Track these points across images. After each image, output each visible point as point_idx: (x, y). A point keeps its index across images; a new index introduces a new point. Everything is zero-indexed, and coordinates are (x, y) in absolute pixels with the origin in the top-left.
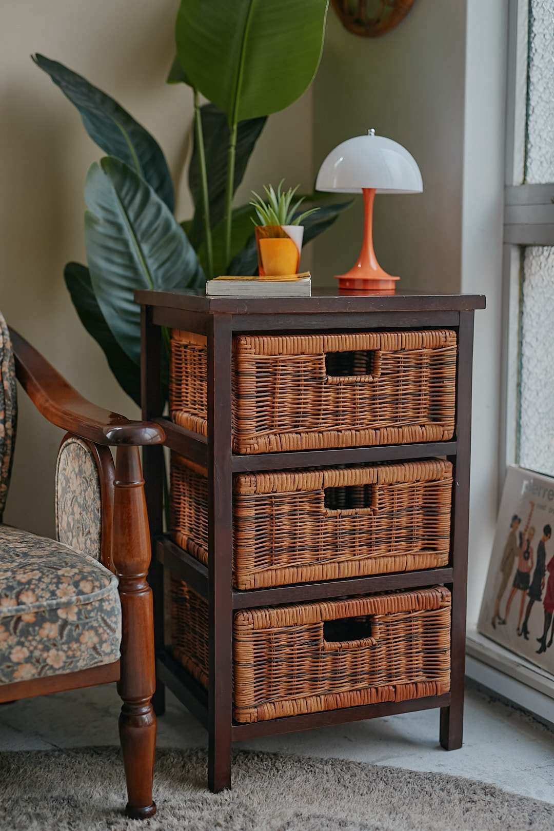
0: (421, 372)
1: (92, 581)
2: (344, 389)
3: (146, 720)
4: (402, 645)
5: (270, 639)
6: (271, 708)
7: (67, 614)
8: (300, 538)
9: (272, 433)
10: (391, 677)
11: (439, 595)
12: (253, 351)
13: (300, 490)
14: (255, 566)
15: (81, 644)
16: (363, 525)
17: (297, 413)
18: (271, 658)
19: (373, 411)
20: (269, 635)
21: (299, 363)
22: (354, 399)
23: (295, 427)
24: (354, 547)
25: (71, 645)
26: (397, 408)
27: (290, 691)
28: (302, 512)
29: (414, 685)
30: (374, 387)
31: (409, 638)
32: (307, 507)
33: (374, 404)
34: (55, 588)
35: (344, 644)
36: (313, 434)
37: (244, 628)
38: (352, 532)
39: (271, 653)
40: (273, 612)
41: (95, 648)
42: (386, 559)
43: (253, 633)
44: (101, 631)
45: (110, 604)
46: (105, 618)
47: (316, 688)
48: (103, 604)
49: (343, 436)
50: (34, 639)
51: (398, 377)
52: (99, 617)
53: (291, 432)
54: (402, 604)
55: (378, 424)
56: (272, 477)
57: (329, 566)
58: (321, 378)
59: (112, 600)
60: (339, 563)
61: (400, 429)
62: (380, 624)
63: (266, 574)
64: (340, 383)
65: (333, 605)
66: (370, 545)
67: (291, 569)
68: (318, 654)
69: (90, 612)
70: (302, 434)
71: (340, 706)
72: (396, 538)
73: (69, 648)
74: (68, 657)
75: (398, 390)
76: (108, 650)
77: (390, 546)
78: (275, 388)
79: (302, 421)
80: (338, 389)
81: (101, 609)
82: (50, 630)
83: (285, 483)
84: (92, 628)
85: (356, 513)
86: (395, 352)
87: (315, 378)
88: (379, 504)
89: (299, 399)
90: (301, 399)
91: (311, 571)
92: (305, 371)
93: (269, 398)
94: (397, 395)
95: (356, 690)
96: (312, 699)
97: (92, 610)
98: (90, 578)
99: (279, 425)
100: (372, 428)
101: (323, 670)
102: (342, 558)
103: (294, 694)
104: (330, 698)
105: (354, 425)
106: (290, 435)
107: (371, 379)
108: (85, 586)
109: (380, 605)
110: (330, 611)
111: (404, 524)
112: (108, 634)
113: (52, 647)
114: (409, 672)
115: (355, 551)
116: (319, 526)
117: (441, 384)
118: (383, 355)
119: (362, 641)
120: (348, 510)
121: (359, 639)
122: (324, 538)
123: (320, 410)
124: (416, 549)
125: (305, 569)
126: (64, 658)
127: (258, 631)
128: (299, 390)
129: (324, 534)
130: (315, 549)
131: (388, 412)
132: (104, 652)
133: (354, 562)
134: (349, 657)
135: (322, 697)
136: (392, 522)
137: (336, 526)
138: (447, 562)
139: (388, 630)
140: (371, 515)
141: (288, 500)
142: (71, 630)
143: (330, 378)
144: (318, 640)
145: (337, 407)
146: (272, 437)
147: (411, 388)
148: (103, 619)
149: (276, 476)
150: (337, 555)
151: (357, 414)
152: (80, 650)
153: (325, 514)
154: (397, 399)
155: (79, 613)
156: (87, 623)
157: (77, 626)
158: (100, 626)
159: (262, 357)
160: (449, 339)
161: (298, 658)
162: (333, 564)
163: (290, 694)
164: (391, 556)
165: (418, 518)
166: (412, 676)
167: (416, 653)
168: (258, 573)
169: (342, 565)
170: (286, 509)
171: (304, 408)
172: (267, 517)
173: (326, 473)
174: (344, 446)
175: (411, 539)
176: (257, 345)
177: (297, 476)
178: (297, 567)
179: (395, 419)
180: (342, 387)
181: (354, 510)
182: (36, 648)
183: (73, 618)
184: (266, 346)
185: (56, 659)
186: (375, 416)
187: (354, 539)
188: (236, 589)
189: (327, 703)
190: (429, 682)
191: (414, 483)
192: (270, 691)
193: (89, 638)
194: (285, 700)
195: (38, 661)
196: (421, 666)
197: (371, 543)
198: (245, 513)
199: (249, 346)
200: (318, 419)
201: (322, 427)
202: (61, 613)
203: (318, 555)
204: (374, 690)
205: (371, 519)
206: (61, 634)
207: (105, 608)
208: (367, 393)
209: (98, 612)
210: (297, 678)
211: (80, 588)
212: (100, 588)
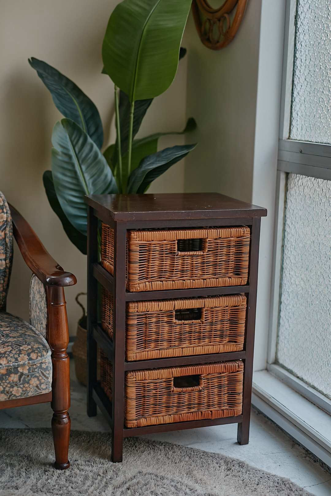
0: (230, 250)
1: (36, 353)
2: (187, 259)
4: (216, 390)
5: (144, 386)
6: (145, 420)
7: (23, 370)
8: (161, 335)
9: (147, 281)
10: (209, 407)
11: (237, 365)
12: (138, 239)
13: (162, 311)
14: (137, 349)
15: (30, 384)
16: (196, 329)
17: (161, 271)
18: (145, 396)
19: (203, 270)
20: (144, 384)
21: (163, 245)
22: (193, 264)
23: (160, 278)
24: (191, 340)
25: (24, 385)
26: (216, 269)
27: (155, 412)
28: (163, 322)
29: (222, 411)
30: (204, 257)
31: (220, 387)
32: (166, 319)
33: (203, 266)
34: (18, 357)
35: (184, 389)
36: (169, 282)
37: (130, 380)
38: (190, 332)
39: (145, 393)
40: (147, 372)
41: (37, 386)
42: (208, 347)
43: (136, 383)
44: (41, 378)
45: (45, 365)
46: (43, 372)
47: (169, 411)
49: (186, 283)
50: (5, 382)
51: (217, 252)
52: (40, 371)
53: (158, 281)
54: (216, 369)
55: (205, 277)
56: (146, 303)
57: (177, 349)
58: (175, 253)
59: (47, 363)
60: (182, 348)
61: (217, 279)
62: (204, 379)
63: (142, 353)
64: (185, 255)
65: (179, 369)
66: (199, 339)
67: (156, 351)
68: (170, 394)
69: (35, 369)
70: (164, 282)
71: (181, 420)
72: (214, 336)
73: (24, 386)
74: (23, 391)
75: (217, 259)
76: (44, 387)
77: (211, 340)
78: (149, 258)
79: (164, 275)
80: (184, 259)
81: (41, 367)
82: (14, 378)
83: (154, 307)
84: (36, 376)
85: (192, 323)
86: (216, 239)
87: (171, 253)
88: (205, 318)
89: (162, 264)
91: (167, 352)
92: (166, 249)
93: (146, 263)
94: (216, 262)
95: (191, 413)
96: (166, 416)
97: (36, 368)
98: (36, 351)
99: (151, 277)
100: (202, 279)
101: (173, 402)
102: (184, 346)
103: (157, 414)
104: (176, 416)
105: (192, 277)
106: (157, 282)
107: (202, 253)
108: (33, 356)
109: (204, 370)
110: (177, 372)
111: (219, 328)
112: (44, 380)
113: (15, 386)
114: (219, 404)
115: (191, 342)
116: (172, 329)
117: (241, 256)
118: (209, 241)
119: (194, 388)
120: (188, 321)
121: (192, 387)
122: (174, 335)
123: (173, 269)
124: (225, 342)
125: (163, 351)
126: (21, 391)
127: (138, 382)
128: (163, 259)
129: (175, 333)
130: (169, 341)
131: (211, 270)
132: (42, 388)
133: (190, 348)
134: (187, 396)
135: (172, 416)
136: (212, 328)
137: (181, 329)
138: (242, 349)
139: (208, 382)
140: (200, 324)
141: (155, 315)
142: (25, 378)
143: (179, 253)
144: (170, 387)
145: (183, 268)
146: (147, 283)
147: (224, 258)
149: (149, 303)
150: (181, 344)
151: (194, 272)
152: (30, 387)
153: (175, 323)
154: (216, 264)
155: (29, 369)
156: (33, 374)
157: (28, 376)
158: (40, 376)
159: (142, 242)
160: (246, 232)
161: (159, 395)
162: (179, 349)
163: (155, 414)
164: (211, 345)
165: (227, 325)
166: (221, 406)
167: (224, 394)
168: (138, 353)
169: (184, 349)
170: (154, 320)
171: (165, 268)
172: (143, 324)
173: (176, 302)
174: (186, 288)
175: (223, 336)
176: (140, 236)
177: (160, 303)
178: (159, 350)
179: (215, 274)
180: (186, 257)
181: (191, 321)
182: (6, 386)
183: (26, 372)
184: (145, 237)
185: (17, 392)
186: (204, 273)
187: (191, 336)
188: (127, 361)
189: (174, 419)
190: (230, 410)
191: (225, 307)
192: (144, 412)
193: (34, 382)
194: (152, 417)
195: (8, 392)
196: (226, 401)
197: (200, 338)
198: (131, 322)
199: (136, 237)
200: (173, 274)
201: (174, 278)
202: (20, 369)
203: (171, 344)
204: (200, 413)
205: (201, 326)
206: (20, 380)
207: (43, 367)
208: (200, 260)
209: (39, 369)
210: (159, 405)
211: (30, 357)
212: (41, 356)
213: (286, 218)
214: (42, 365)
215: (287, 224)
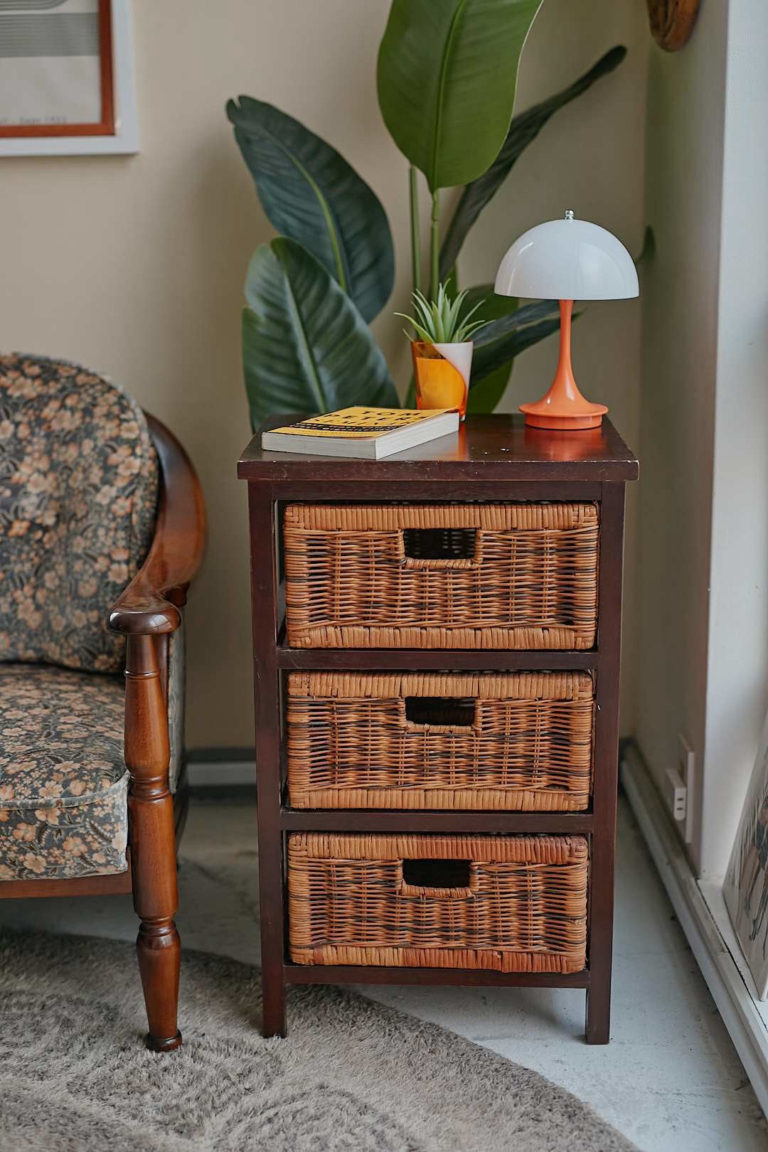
0: (543, 560)
2: (430, 576)
3: (164, 943)
4: (513, 903)
5: (330, 871)
6: (332, 952)
7: (47, 816)
8: (372, 755)
9: (332, 625)
10: (496, 941)
11: (566, 847)
12: (302, 525)
13: (370, 697)
14: (311, 782)
15: (64, 850)
16: (461, 747)
17: (367, 602)
18: (331, 894)
19: (472, 605)
20: (329, 866)
21: (367, 541)
22: (446, 590)
23: (364, 619)
24: (449, 773)
25: (51, 851)
26: (508, 604)
27: (358, 936)
28: (375, 723)
29: (530, 956)
30: (474, 575)
31: (523, 895)
32: (382, 718)
33: (474, 597)
34: (40, 786)
35: (430, 891)
36: (386, 630)
37: (295, 853)
38: (446, 754)
39: (331, 888)
40: (335, 840)
41: (82, 857)
42: (493, 793)
43: (310, 862)
44: (89, 839)
45: (103, 810)
46: (96, 825)
47: (393, 939)
48: (94, 809)
49: (428, 635)
50: (7, 840)
51: (510, 564)
52: (88, 824)
53: (358, 625)
54: (511, 851)
55: (479, 623)
56: (330, 677)
57: (412, 792)
58: (397, 561)
59: (107, 805)
60: (426, 790)
61: (511, 632)
62: (480, 874)
63: (325, 794)
64: (425, 568)
65: (415, 840)
66: (470, 773)
67: (360, 791)
68: (395, 898)
69: (75, 817)
70: (372, 629)
71: (424, 964)
72: (509, 767)
73: (50, 854)
74: (49, 863)
75: (509, 581)
76: (102, 861)
77: (501, 778)
78: (334, 571)
79: (373, 613)
80: (422, 576)
81: (90, 815)
82: (26, 832)
83: (351, 687)
84: (78, 834)
85: (451, 732)
86: (505, 532)
87: (390, 560)
88: (484, 723)
89: (369, 586)
90: (371, 586)
91: (386, 795)
92: (376, 551)
93: (326, 582)
94: (508, 587)
95: (449, 949)
96: (387, 949)
97: (80, 815)
98: (86, 778)
99: (342, 616)
100: (470, 628)
101: (401, 918)
102: (430, 785)
103: (363, 940)
104: (411, 953)
105: (446, 621)
106: (356, 629)
107: (469, 565)
108: (76, 787)
109: (478, 850)
110: (410, 847)
111: (522, 752)
112: (99, 843)
113: (29, 850)
114: (523, 937)
115: (449, 778)
116: (398, 743)
117: (572, 577)
118: (485, 535)
119: (453, 890)
120: (439, 727)
121: (450, 888)
122: (406, 758)
123: (396, 600)
124: (537, 785)
125: (377, 793)
126: (45, 864)
127: (313, 860)
128: (369, 575)
129: (406, 752)
130: (393, 770)
131: (495, 609)
132: (96, 862)
133: (446, 792)
134: (436, 908)
135: (401, 949)
136: (503, 748)
137: (423, 745)
138: (586, 807)
139: (493, 882)
140: (472, 736)
141: (354, 707)
142: (51, 835)
143: (410, 561)
144: (393, 881)
145: (422, 598)
146: (330, 630)
147: (529, 579)
148: (92, 826)
149: (336, 677)
150: (423, 780)
151: (449, 609)
152: (64, 857)
153: (405, 729)
154: (508, 593)
155: (61, 817)
156: (72, 829)
157: (59, 831)
158: (88, 834)
159: (314, 532)
160: (582, 518)
161: (368, 898)
162: (417, 792)
163: (359, 940)
164: (501, 790)
165: (543, 746)
166: (527, 944)
167: (535, 915)
168: (316, 791)
169: (430, 793)
170: (352, 717)
171: (375, 597)
172: (326, 725)
173: (405, 679)
174: (429, 647)
175: (532, 771)
176: (307, 517)
177: (364, 679)
178: (368, 789)
179: (505, 617)
180: (428, 573)
181: (448, 727)
182: (9, 849)
183: (54, 821)
184: (319, 519)
185: (35, 863)
186: (476, 612)
187: (448, 763)
188: (286, 807)
189: (405, 958)
190: (551, 955)
191: (536, 700)
192: (332, 932)
193: (74, 846)
194: (352, 946)
195: (13, 863)
196: (541, 932)
197: (472, 770)
198: (294, 718)
199: (296, 519)
200: (395, 612)
201: (399, 622)
202: (40, 815)
203: (398, 777)
204: (471, 952)
205: (473, 740)
206: (39, 838)
207: (96, 814)
208: (464, 582)
209: (85, 818)
210: (368, 922)
211: (68, 788)
212: (94, 790)
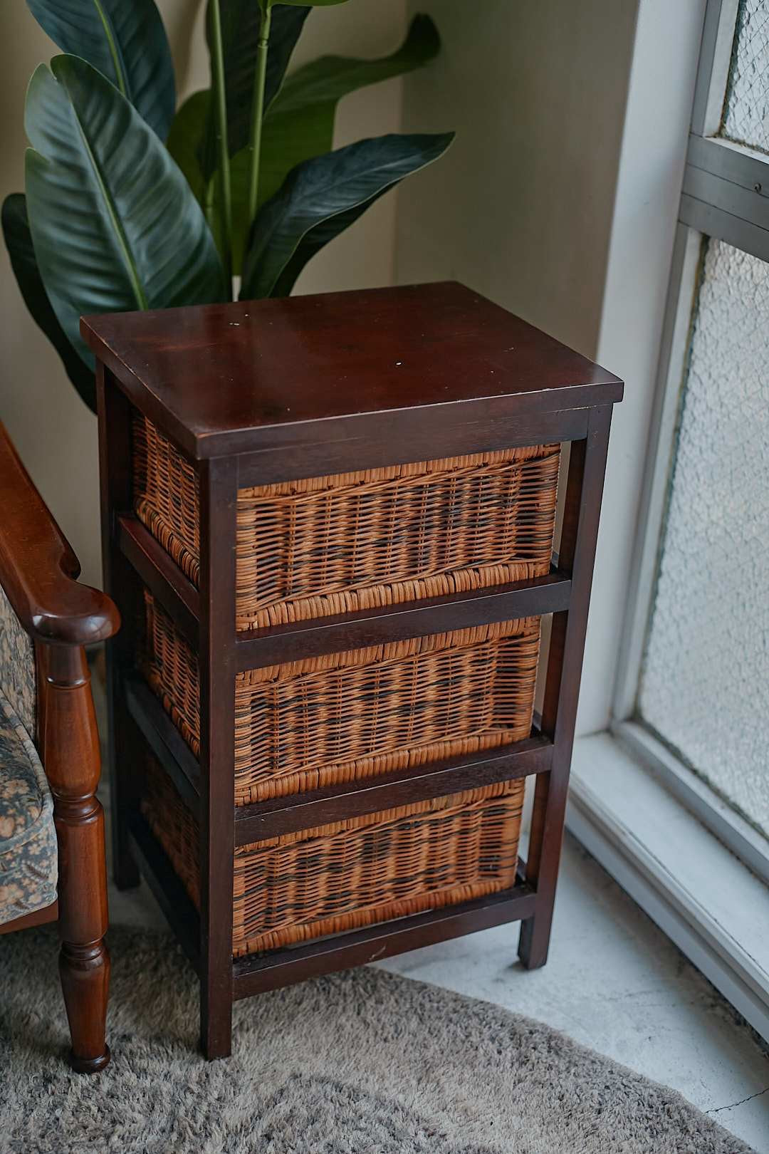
1: (13, 816)
3: (95, 964)
41: (18, 903)
44: (26, 882)
45: (39, 845)
46: (33, 865)
52: (23, 866)
59: (44, 839)
69: (9, 862)
76: (37, 900)
81: (26, 855)
84: (13, 881)
97: (14, 859)
98: (11, 812)
108: (4, 827)
112: (36, 883)
132: (31, 903)
148: (30, 868)
156: (6, 877)
158: (25, 877)
193: (10, 894)
207: (32, 853)
209: (21, 860)
212: (26, 825)
213: (693, 357)
214: (30, 848)
215: (694, 373)
